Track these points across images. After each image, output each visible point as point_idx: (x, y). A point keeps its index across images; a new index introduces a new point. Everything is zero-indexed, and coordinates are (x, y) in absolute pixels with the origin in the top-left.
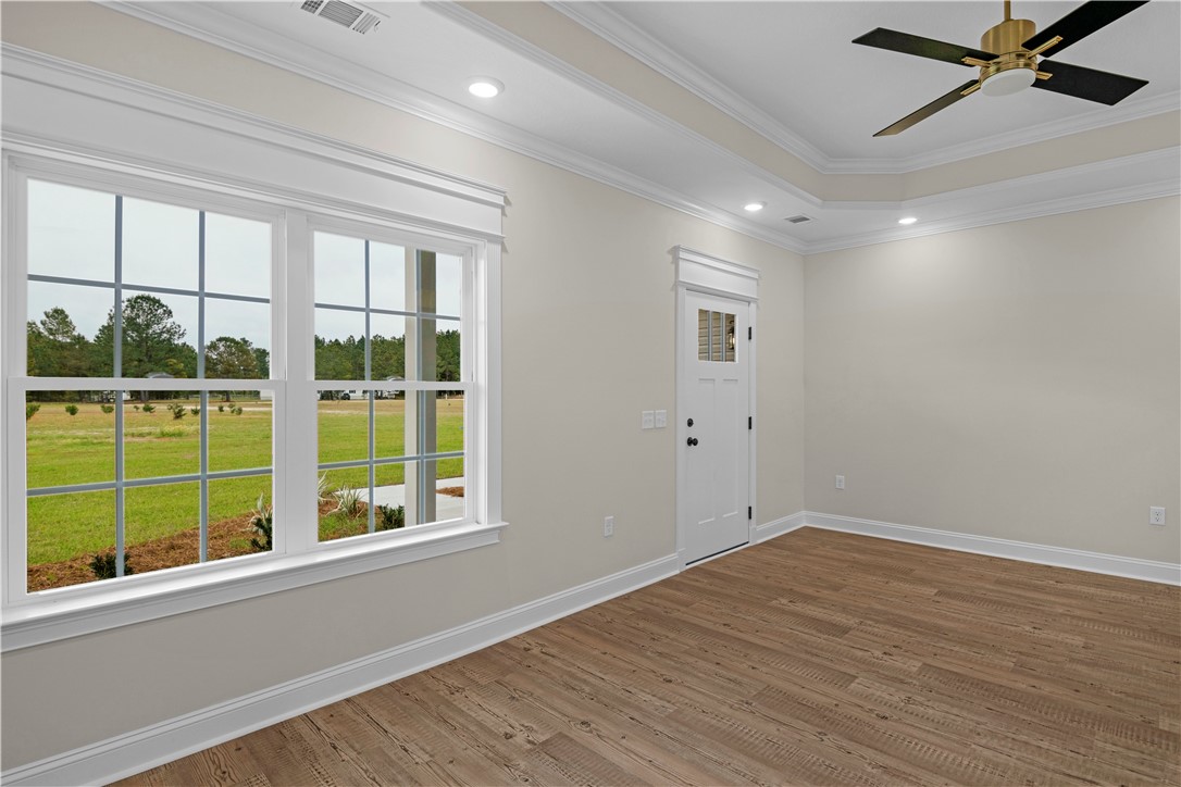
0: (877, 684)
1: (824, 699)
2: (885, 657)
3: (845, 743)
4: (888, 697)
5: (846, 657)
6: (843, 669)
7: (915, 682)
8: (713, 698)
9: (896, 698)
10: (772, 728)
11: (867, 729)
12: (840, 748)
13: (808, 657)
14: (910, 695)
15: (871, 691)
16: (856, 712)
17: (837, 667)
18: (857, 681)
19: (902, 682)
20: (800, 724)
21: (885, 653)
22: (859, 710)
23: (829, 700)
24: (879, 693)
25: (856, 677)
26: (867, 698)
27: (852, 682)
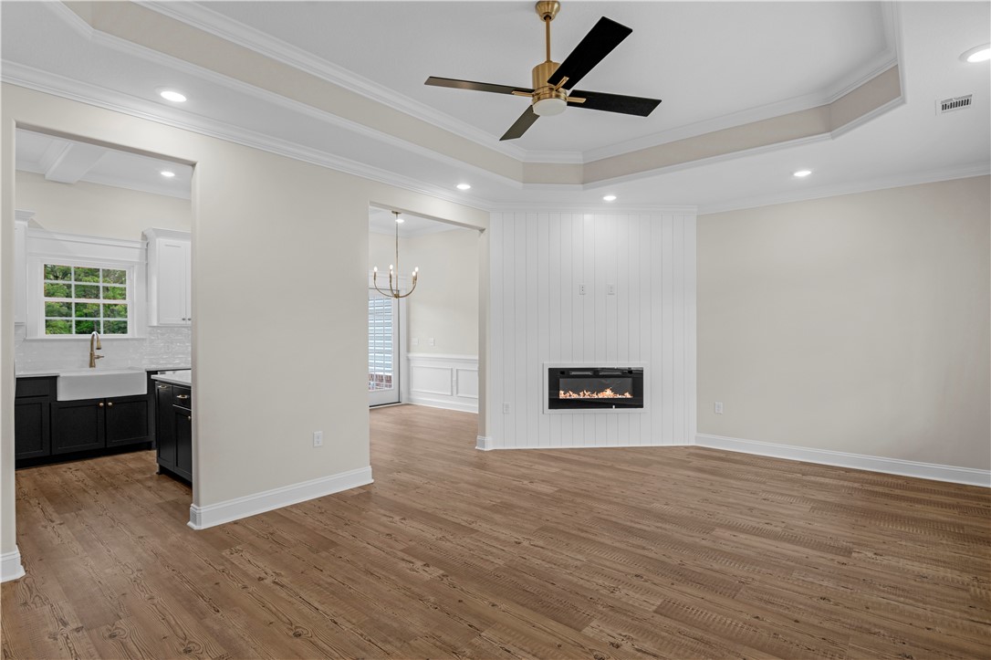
0: (636, 604)
1: (684, 589)
2: (619, 641)
3: (667, 560)
4: (631, 593)
5: (663, 638)
6: (668, 622)
7: (601, 608)
8: (771, 585)
9: (624, 591)
10: (716, 566)
11: (651, 568)
12: (670, 557)
13: (707, 637)
14: (612, 595)
15: (644, 598)
16: (658, 579)
17: (674, 624)
18: (654, 608)
19: (612, 608)
20: (699, 570)
21: (618, 646)
22: (655, 581)
23: (679, 588)
24: (637, 596)
25: (655, 612)
26: (648, 591)
27: (659, 607)
